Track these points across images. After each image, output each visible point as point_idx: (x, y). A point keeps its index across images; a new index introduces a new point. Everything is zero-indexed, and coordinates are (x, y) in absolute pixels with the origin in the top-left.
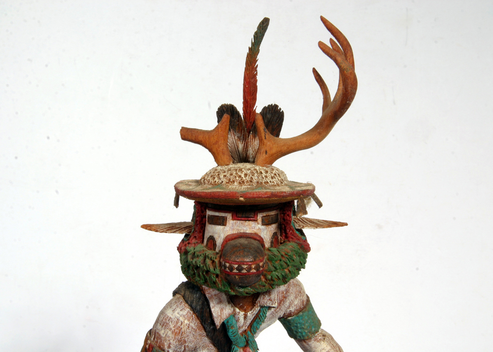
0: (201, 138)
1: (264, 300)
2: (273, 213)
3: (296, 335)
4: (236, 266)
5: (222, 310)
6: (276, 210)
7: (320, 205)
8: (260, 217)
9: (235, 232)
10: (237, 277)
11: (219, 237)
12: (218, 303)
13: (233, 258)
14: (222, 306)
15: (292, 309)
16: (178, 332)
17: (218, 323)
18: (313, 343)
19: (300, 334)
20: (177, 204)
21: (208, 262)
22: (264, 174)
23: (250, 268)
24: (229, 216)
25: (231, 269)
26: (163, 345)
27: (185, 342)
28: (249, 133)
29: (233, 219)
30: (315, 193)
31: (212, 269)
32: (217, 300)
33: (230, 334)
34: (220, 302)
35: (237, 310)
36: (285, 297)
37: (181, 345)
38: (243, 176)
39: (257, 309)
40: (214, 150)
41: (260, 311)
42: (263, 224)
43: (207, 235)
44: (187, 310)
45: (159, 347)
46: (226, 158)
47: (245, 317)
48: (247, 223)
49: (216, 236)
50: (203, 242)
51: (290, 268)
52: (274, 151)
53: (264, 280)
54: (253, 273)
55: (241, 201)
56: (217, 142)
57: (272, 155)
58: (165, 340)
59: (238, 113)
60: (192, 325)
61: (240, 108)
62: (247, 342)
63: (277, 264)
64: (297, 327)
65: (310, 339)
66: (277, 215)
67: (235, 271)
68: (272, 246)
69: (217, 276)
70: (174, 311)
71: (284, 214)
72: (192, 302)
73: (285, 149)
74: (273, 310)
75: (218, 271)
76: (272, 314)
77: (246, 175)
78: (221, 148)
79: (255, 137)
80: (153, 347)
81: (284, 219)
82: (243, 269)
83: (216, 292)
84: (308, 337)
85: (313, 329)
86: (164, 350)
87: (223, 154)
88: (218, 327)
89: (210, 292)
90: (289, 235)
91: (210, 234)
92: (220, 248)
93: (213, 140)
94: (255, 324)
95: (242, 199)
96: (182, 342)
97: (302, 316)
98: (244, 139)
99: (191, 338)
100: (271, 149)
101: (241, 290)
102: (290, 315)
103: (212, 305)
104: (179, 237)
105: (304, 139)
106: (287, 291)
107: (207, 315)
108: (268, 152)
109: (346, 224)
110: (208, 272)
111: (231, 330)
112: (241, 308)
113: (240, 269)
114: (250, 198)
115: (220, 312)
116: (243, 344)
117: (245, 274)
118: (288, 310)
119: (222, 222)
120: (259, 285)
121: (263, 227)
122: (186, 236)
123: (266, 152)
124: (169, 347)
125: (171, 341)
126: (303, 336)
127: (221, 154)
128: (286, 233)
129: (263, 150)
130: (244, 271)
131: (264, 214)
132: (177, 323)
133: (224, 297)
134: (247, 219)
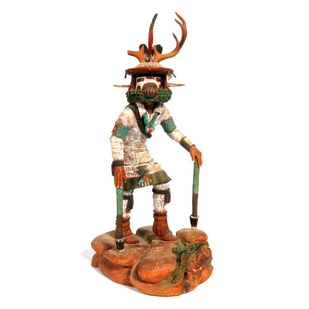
0: (134, 54)
1: (157, 110)
2: (160, 78)
3: (167, 130)
4: (148, 90)
5: (142, 110)
6: (161, 77)
7: (175, 77)
8: (155, 78)
9: (147, 83)
10: (149, 94)
11: (142, 85)
12: (141, 108)
13: (147, 88)
14: (143, 109)
15: (166, 118)
16: (128, 118)
17: (141, 115)
18: (173, 133)
19: (169, 129)
20: (126, 77)
21: (138, 92)
22: (157, 64)
23: (153, 91)
24: (145, 78)
25: (147, 91)
26: (122, 123)
27: (130, 122)
28: (150, 54)
29: (146, 79)
30: (174, 73)
31: (140, 93)
32: (141, 107)
33: (145, 121)
34: (142, 108)
35: (147, 113)
36: (164, 113)
37: (129, 123)
38: (150, 64)
39: (154, 114)
40: (139, 58)
41: (155, 115)
42: (157, 81)
43: (137, 86)
44: (131, 111)
45: (121, 124)
46: (143, 60)
47: (150, 116)
48: (151, 80)
49: (140, 85)
50: (135, 89)
51: (166, 95)
52: (160, 58)
53: (157, 97)
54: (154, 92)
55: (150, 70)
56: (140, 55)
57: (159, 59)
58: (123, 121)
59: (146, 47)
60: (132, 115)
61: (147, 46)
62: (151, 126)
63: (162, 93)
64: (168, 126)
65: (172, 131)
66: (161, 79)
67: (148, 92)
68: (159, 88)
69: (142, 95)
70: (126, 111)
71: (163, 80)
72: (132, 108)
73: (163, 57)
74: (159, 116)
75: (142, 94)
76: (159, 118)
77: (151, 64)
78: (142, 57)
79: (152, 55)
80: (119, 124)
81: (163, 82)
82: (151, 91)
83: (141, 104)
84: (172, 130)
85: (174, 127)
86: (123, 124)
87: (142, 59)
88: (141, 117)
89: (138, 104)
90: (165, 87)
91: (138, 85)
92: (142, 88)
93: (139, 54)
94: (153, 120)
95: (150, 69)
96: (129, 122)
97: (170, 122)
98: (149, 56)
99: (132, 120)
100: (159, 57)
101: (150, 100)
102: (165, 121)
103: (139, 109)
104: (127, 89)
105: (170, 54)
106: (164, 111)
107: (137, 113)
108: (158, 58)
109: (185, 85)
110: (138, 95)
111: (145, 119)
112: (149, 113)
113: (149, 91)
114: (153, 68)
115: (142, 111)
116: (149, 126)
117: (151, 93)
118: (165, 119)
119: (143, 80)
120: (156, 98)
121: (157, 82)
122: (129, 89)
123: (157, 58)
124: (124, 123)
125: (125, 121)
126: (170, 130)
127: (141, 59)
128: (164, 86)
129: (156, 57)
130: (151, 92)
131: (157, 77)
132: (127, 115)
133: (143, 106)
134: (151, 78)
